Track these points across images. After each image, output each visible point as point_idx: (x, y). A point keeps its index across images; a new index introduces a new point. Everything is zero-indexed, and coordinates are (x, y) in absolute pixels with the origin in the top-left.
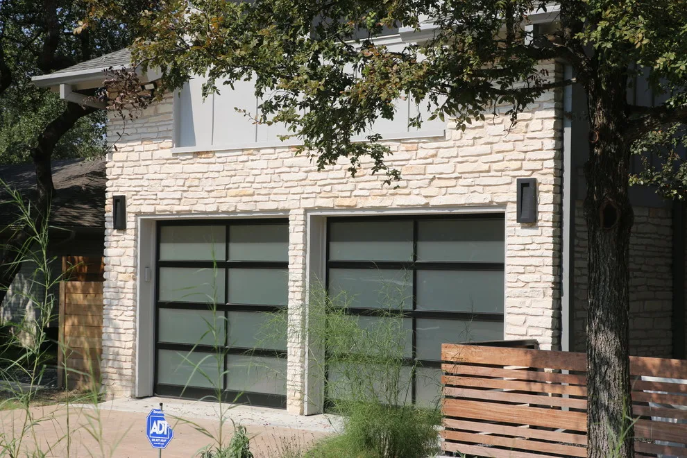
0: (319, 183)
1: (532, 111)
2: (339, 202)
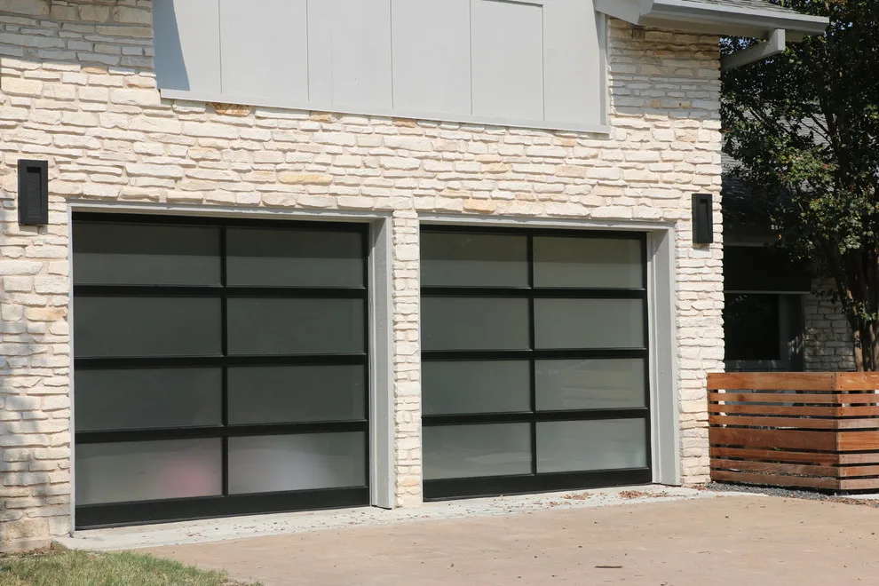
0: (441, 176)
1: (700, 119)
2: (471, 204)
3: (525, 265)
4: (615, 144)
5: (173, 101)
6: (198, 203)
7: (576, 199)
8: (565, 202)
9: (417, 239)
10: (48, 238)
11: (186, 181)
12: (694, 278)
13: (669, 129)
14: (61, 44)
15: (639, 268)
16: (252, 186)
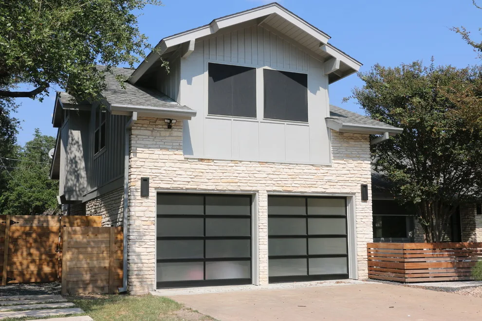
0: (274, 180)
1: (363, 161)
2: (285, 188)
3: (304, 208)
4: (334, 169)
5: (188, 158)
6: (195, 189)
7: (321, 186)
8: (317, 187)
9: (267, 199)
10: (149, 200)
11: (192, 182)
12: (362, 211)
13: (352, 164)
14: (155, 143)
15: (344, 208)
16: (212, 184)
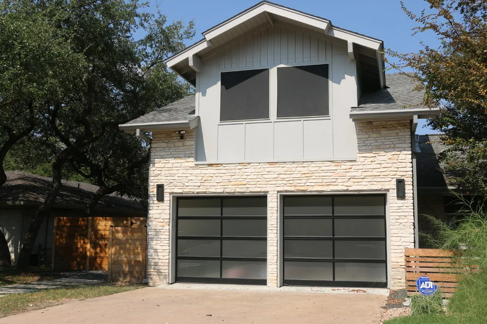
0: (286, 179)
2: (298, 188)
3: (331, 208)
4: (360, 163)
7: (342, 184)
8: (337, 185)
10: (164, 204)
11: (202, 187)
13: (385, 156)
15: (383, 207)
16: (221, 187)
